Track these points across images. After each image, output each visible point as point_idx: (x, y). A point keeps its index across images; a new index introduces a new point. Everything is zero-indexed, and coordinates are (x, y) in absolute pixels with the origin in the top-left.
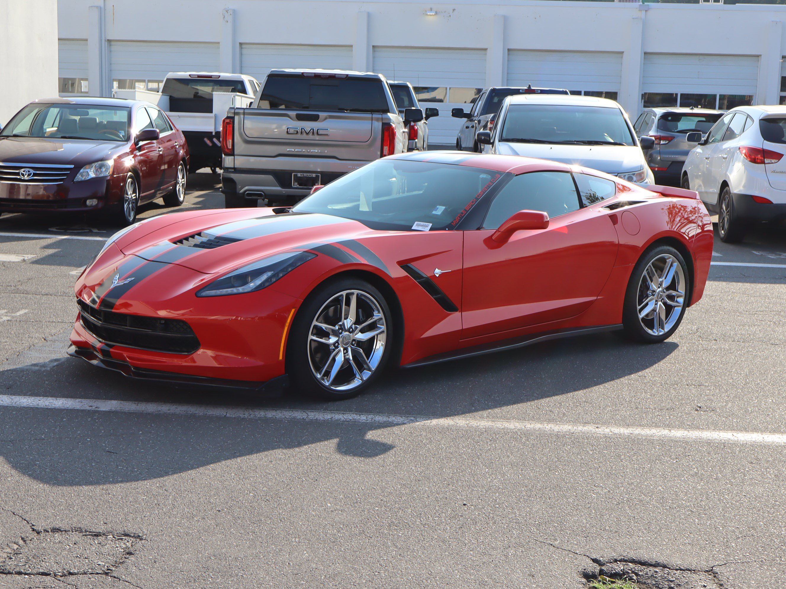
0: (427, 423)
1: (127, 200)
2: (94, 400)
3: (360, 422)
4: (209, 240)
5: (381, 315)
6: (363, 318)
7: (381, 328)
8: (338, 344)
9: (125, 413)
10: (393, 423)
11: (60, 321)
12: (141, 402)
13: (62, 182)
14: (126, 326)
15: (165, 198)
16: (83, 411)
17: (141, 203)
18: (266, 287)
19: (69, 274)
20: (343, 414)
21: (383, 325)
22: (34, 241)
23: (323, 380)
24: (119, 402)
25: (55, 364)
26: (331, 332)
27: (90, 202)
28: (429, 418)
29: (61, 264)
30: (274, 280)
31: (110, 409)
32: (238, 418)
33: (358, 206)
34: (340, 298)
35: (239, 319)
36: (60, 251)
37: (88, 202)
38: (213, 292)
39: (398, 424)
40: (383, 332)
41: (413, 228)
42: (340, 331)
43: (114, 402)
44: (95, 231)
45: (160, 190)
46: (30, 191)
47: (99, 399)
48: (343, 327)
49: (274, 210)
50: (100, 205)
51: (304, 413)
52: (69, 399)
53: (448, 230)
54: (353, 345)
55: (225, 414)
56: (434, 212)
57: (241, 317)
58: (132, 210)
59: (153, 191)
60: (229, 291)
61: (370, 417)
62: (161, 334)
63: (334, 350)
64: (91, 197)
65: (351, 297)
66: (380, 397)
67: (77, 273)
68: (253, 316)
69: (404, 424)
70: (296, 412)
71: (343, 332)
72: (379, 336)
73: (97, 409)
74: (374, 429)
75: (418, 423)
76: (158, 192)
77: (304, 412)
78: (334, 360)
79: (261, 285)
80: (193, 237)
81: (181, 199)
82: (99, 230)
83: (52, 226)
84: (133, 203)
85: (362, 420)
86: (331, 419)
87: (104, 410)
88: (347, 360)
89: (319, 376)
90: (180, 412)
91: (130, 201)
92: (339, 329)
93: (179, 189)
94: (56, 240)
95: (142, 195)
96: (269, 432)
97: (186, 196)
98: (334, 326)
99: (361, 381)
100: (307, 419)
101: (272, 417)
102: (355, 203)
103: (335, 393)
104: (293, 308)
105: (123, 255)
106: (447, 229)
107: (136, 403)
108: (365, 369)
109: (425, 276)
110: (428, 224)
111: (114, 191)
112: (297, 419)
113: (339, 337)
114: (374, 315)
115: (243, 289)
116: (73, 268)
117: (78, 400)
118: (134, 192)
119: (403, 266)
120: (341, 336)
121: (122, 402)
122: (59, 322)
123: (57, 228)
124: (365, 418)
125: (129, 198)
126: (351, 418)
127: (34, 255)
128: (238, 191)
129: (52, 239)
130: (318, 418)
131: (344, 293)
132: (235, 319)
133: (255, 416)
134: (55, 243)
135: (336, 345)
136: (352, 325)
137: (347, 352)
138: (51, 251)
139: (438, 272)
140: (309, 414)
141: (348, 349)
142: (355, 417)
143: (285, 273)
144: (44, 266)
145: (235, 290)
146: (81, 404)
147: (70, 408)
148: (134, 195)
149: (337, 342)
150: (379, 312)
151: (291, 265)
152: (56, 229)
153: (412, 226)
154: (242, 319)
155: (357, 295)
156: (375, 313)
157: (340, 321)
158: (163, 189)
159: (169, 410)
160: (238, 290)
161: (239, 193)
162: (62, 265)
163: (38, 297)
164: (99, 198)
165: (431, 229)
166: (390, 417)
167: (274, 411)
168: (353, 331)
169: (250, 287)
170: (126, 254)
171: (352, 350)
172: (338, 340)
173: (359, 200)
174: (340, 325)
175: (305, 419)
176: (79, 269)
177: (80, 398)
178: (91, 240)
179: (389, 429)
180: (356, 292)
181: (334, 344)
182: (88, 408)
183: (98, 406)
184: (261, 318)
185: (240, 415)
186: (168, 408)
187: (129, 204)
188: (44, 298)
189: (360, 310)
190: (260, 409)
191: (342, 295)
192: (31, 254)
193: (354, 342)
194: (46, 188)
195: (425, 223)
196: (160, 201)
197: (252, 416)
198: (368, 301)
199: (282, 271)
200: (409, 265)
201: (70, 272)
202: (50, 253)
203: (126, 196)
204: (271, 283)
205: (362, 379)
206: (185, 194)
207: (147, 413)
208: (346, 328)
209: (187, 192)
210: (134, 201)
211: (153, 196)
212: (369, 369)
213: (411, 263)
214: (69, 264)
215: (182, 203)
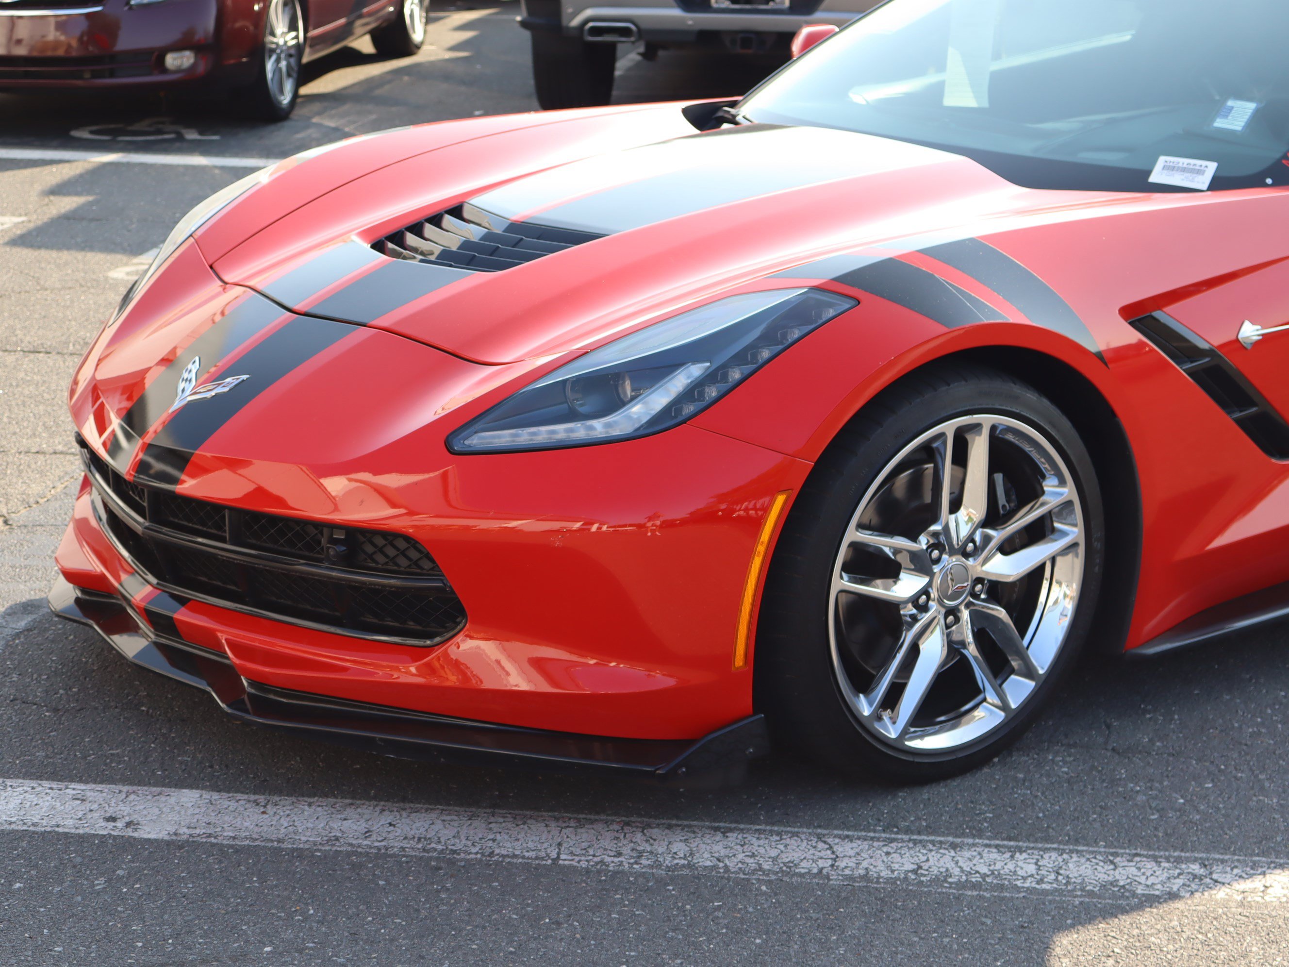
0: (1253, 891)
1: (272, 51)
2: (125, 789)
3: (1017, 889)
4: (489, 236)
5: (1070, 492)
6: (1008, 501)
7: (1064, 534)
8: (928, 598)
9: (220, 850)
10: (1134, 895)
11: (60, 448)
12: (276, 798)
13: (98, 9)
14: (223, 540)
15: (376, 36)
16: (82, 839)
17: (311, 54)
18: (684, 422)
19: (106, 279)
20: (954, 846)
21: (1075, 525)
22: (27, 172)
23: (880, 718)
24: (207, 795)
25: (22, 624)
26: (903, 559)
27: (174, 59)
28: (1254, 869)
29: (87, 245)
30: (712, 392)
31: (172, 830)
32: (599, 872)
33: (938, 90)
34: (935, 445)
35: (594, 528)
36: (90, 204)
37: (172, 60)
38: (503, 438)
39: (1151, 900)
40: (1074, 545)
41: (1154, 178)
42: (935, 554)
43: (189, 797)
44: (192, 135)
45: (361, 16)
46: (22, 32)
47: (141, 783)
48: (942, 538)
49: (688, 113)
50: (201, 68)
51: (821, 845)
52: (46, 784)
53: (1275, 185)
54: (976, 596)
55: (554, 855)
56: (1220, 123)
57: (602, 524)
58: (289, 75)
59: (342, 21)
60: (561, 432)
61: (1050, 860)
62: (334, 574)
63: (914, 619)
64: (178, 47)
65: (969, 437)
66: (1065, 762)
67: (128, 274)
68: (641, 520)
69: (1173, 896)
70: (793, 842)
71: (945, 557)
72: (1059, 560)
73: (129, 832)
74: (1073, 926)
75: (1221, 893)
76: (359, 22)
77: (820, 838)
78: (914, 651)
79: (667, 411)
80: (436, 220)
81: (417, 36)
82: (201, 133)
83: (80, 125)
84: (290, 56)
85: (1024, 878)
86: (914, 872)
87: (152, 836)
88: (954, 648)
89: (865, 707)
90: (405, 844)
91: (281, 52)
92: (931, 547)
93: (412, 11)
94: (88, 166)
95: (313, 33)
96: (709, 941)
97: (431, 27)
98: (914, 539)
99: (1002, 714)
100: (833, 875)
101: (715, 867)
102: (931, 79)
103: (918, 760)
104: (781, 491)
105: (220, 283)
106: (1269, 181)
107: (261, 799)
108: (1013, 671)
109: (1203, 345)
110: (1204, 163)
111: (238, 25)
112: (802, 875)
113: (931, 574)
114: (1043, 492)
115: (608, 425)
116: (119, 257)
117: (76, 788)
118: (293, 27)
119: (1139, 320)
120: (936, 569)
121: (215, 796)
122: (55, 453)
123: (94, 128)
124: (1031, 869)
125: (277, 44)
126: (984, 870)
127: (20, 215)
128: (564, 22)
129: (75, 164)
130: (873, 873)
131: (949, 427)
132: (579, 530)
133: (658, 865)
134: (81, 176)
135: (920, 601)
136: (974, 532)
137: (957, 620)
138: (67, 204)
139: (1250, 332)
140: (838, 849)
141: (959, 611)
142: (998, 866)
143: (749, 368)
144: (43, 253)
145: (578, 431)
146: (81, 809)
147: (46, 825)
148: (293, 34)
149: (925, 591)
150: (1062, 482)
151: (766, 338)
152: (92, 132)
153: (1148, 173)
154: (604, 528)
155: (993, 428)
156: (1050, 485)
157: (935, 519)
158: (370, 14)
159: (368, 834)
160: (591, 428)
161: (568, 28)
162: (92, 248)
163: (10, 359)
164: (198, 48)
165: (1218, 184)
166: (1117, 860)
167: (719, 836)
168: (977, 551)
169: (629, 418)
170: (227, 278)
171: (976, 616)
172: (930, 584)
173: (941, 67)
174: (935, 535)
175: (828, 877)
176: (136, 260)
177: (81, 781)
178: (178, 166)
179: (1125, 920)
180: (987, 420)
181: (914, 600)
182: (103, 828)
183: (135, 817)
184: (668, 525)
185: (608, 859)
186: (362, 826)
187: (278, 60)
188: (27, 362)
189: (999, 477)
190: (669, 827)
191: (942, 435)
192: (13, 214)
193: (979, 587)
194: (62, 25)
195: (1192, 161)
196: (365, 44)
197: (644, 862)
198: (1027, 448)
199: (739, 359)
200: (1157, 314)
201: (110, 269)
202: (63, 211)
203: (270, 38)
204: (701, 405)
205: (1005, 707)
206: (428, 21)
207: (293, 850)
208: (955, 542)
209: (433, 15)
210: (293, 51)
211: (346, 31)
212: (1029, 672)
213: (1166, 309)
214: (111, 246)
215: (418, 47)
